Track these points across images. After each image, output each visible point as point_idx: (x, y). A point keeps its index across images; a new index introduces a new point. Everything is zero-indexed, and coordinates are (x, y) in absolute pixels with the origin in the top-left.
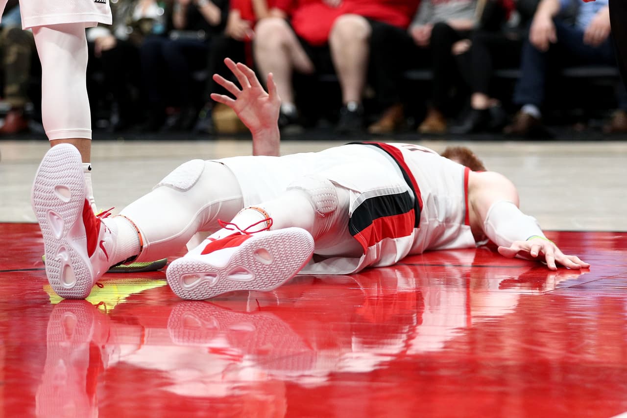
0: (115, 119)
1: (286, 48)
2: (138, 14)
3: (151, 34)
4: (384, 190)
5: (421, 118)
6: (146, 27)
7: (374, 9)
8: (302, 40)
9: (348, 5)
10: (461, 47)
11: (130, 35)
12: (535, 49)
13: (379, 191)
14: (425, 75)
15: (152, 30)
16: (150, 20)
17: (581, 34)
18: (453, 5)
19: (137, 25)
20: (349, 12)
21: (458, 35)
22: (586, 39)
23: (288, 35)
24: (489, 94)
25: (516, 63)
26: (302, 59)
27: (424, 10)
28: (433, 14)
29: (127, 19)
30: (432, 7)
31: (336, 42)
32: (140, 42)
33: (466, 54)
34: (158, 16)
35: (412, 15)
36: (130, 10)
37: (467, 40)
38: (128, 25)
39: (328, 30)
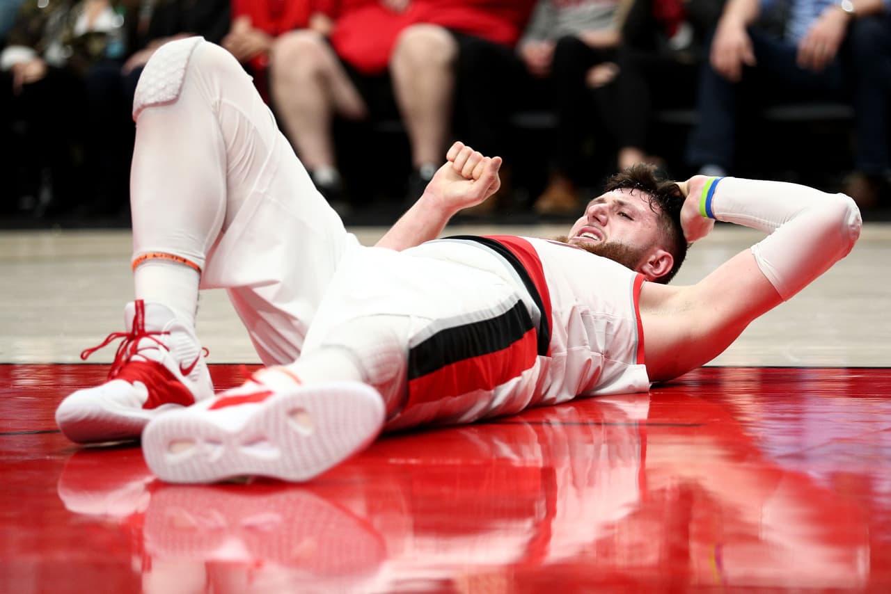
0: (46, 196)
1: (322, 79)
2: (82, 26)
3: (103, 58)
4: (475, 314)
5: (539, 189)
6: (96, 46)
7: (461, 16)
8: (349, 67)
9: (422, 8)
10: (601, 75)
11: (69, 60)
12: (720, 78)
13: (468, 316)
14: (543, 120)
15: (105, 51)
16: (101, 35)
17: (793, 52)
18: (589, 8)
19: (81, 44)
20: (422, 20)
21: (597, 55)
22: (802, 59)
23: (326, 59)
24: (648, 150)
25: (689, 100)
26: (348, 96)
27: (542, 17)
28: (556, 23)
29: (65, 33)
30: (555, 11)
31: (401, 69)
32: (87, 70)
33: (610, 86)
34: (115, 29)
35: (522, 25)
36: (70, 20)
37: (611, 65)
38: (65, 44)
39: (388, 47)
